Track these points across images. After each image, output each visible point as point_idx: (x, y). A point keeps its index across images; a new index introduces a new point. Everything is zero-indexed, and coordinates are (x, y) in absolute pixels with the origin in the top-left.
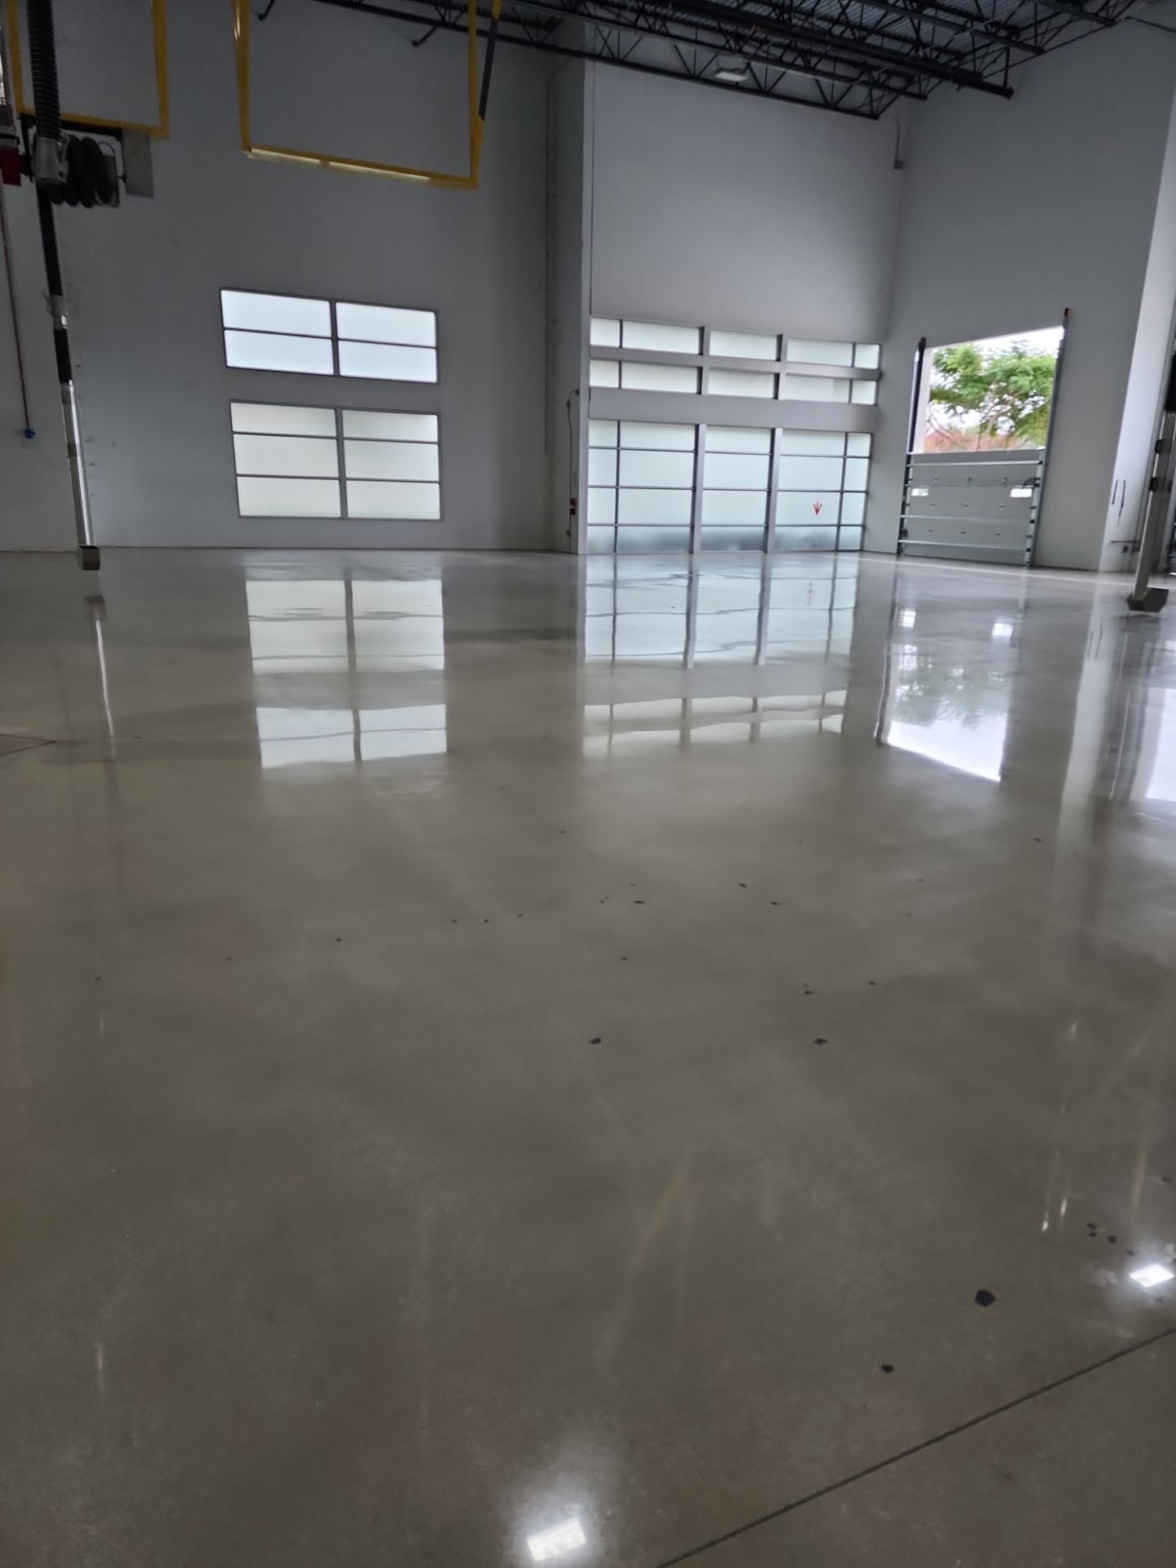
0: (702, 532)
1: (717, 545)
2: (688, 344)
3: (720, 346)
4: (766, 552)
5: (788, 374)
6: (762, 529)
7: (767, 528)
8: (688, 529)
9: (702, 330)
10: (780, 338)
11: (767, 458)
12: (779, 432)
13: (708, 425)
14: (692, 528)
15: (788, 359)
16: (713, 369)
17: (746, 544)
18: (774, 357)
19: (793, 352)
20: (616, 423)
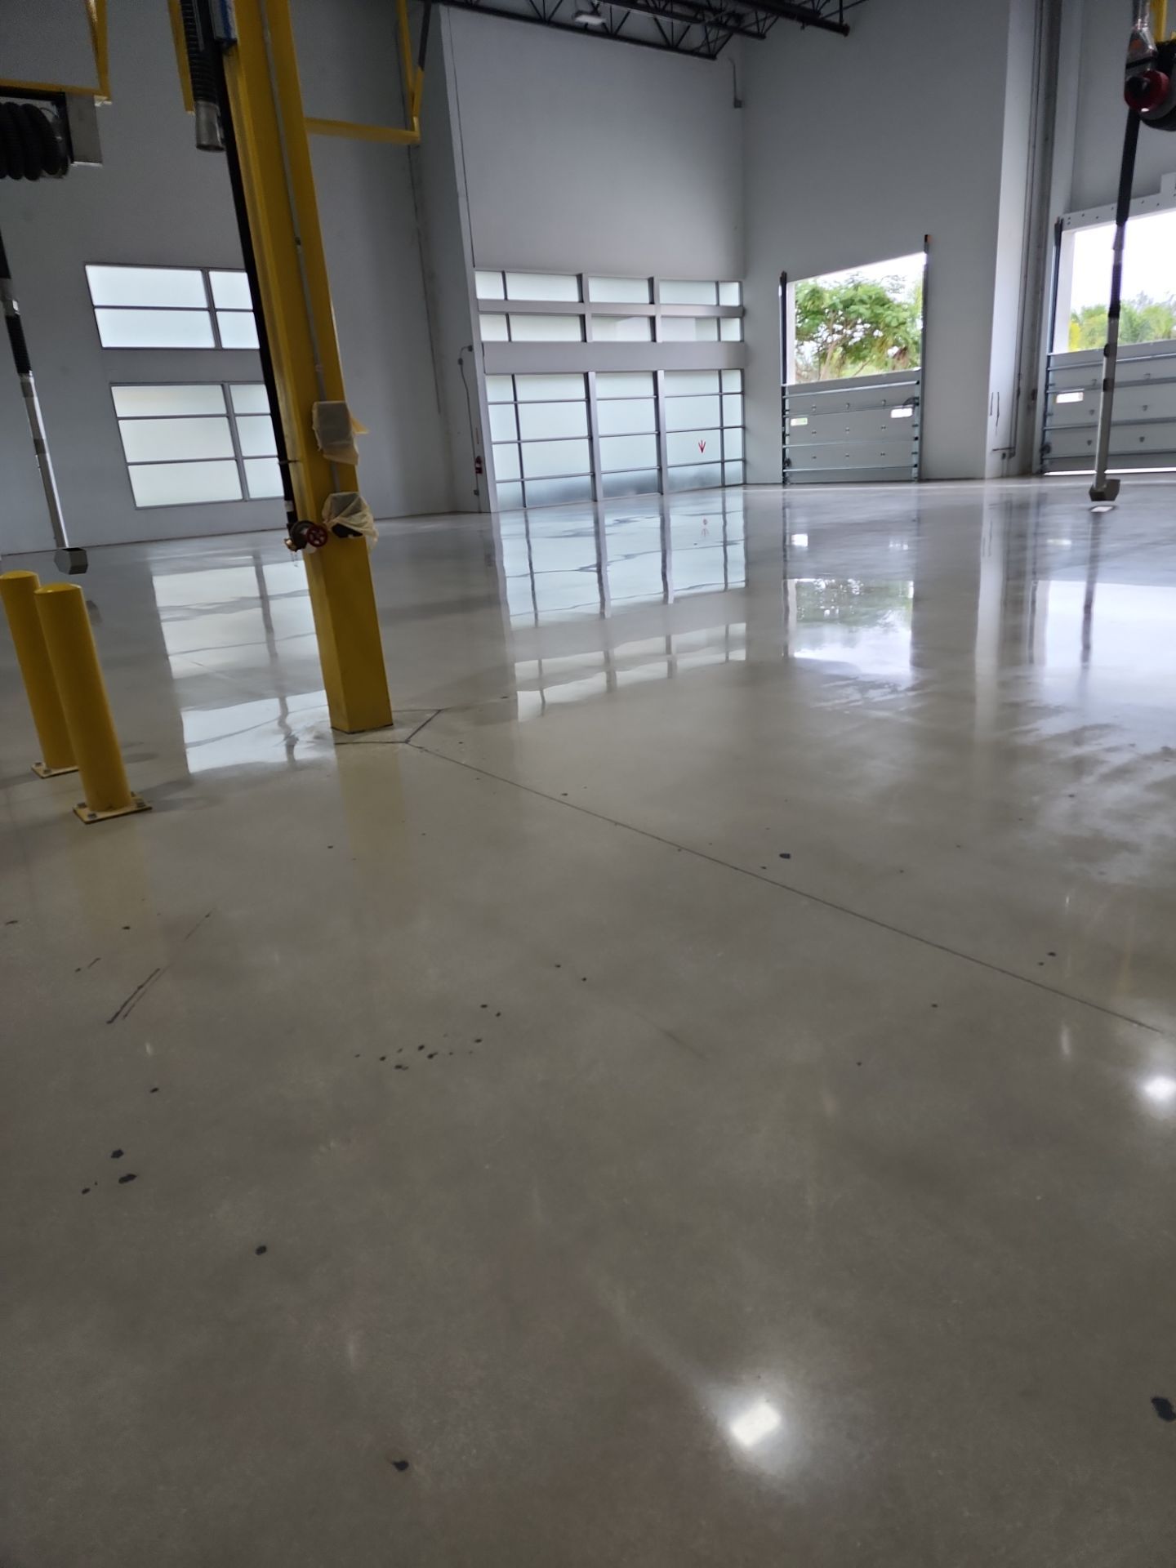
0: (604, 479)
1: (617, 491)
2: (567, 292)
3: (599, 293)
4: (662, 494)
5: (663, 317)
6: (655, 472)
7: (660, 470)
8: (588, 479)
9: (580, 278)
10: (651, 281)
11: (652, 402)
12: (661, 374)
13: (597, 372)
14: (593, 476)
15: (662, 301)
16: (595, 316)
17: (641, 488)
18: (647, 300)
19: (665, 293)
20: (510, 377)
